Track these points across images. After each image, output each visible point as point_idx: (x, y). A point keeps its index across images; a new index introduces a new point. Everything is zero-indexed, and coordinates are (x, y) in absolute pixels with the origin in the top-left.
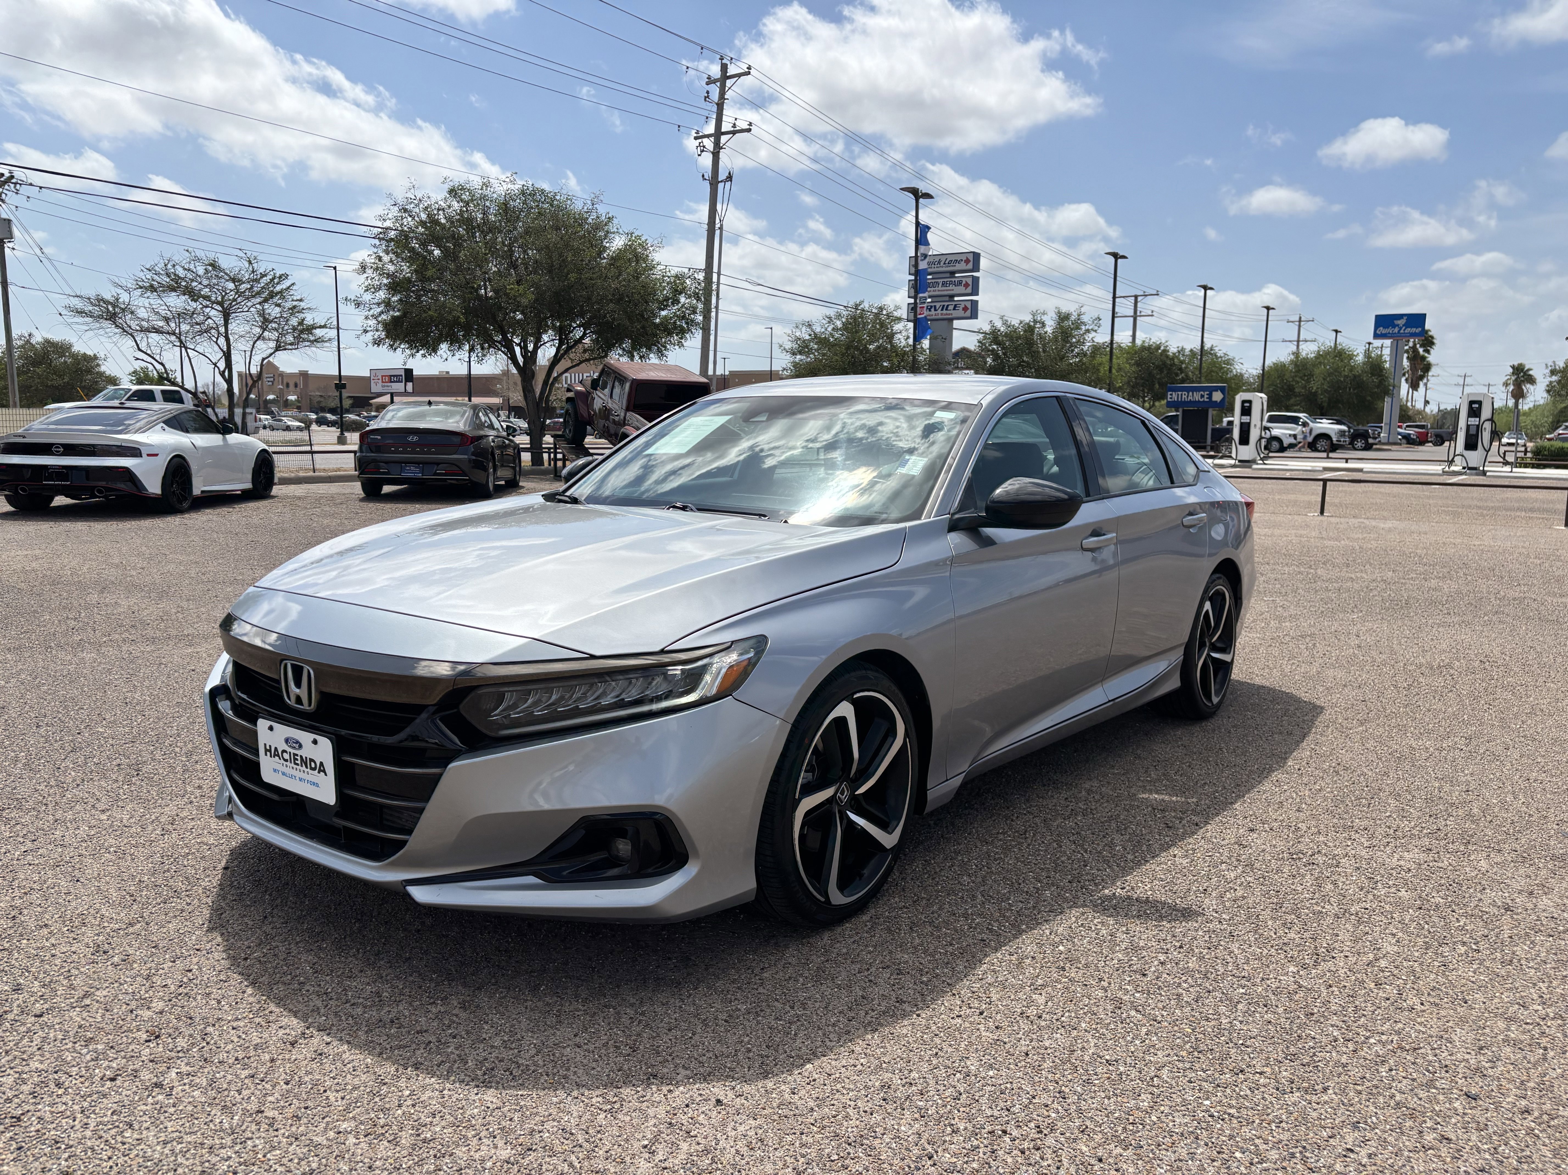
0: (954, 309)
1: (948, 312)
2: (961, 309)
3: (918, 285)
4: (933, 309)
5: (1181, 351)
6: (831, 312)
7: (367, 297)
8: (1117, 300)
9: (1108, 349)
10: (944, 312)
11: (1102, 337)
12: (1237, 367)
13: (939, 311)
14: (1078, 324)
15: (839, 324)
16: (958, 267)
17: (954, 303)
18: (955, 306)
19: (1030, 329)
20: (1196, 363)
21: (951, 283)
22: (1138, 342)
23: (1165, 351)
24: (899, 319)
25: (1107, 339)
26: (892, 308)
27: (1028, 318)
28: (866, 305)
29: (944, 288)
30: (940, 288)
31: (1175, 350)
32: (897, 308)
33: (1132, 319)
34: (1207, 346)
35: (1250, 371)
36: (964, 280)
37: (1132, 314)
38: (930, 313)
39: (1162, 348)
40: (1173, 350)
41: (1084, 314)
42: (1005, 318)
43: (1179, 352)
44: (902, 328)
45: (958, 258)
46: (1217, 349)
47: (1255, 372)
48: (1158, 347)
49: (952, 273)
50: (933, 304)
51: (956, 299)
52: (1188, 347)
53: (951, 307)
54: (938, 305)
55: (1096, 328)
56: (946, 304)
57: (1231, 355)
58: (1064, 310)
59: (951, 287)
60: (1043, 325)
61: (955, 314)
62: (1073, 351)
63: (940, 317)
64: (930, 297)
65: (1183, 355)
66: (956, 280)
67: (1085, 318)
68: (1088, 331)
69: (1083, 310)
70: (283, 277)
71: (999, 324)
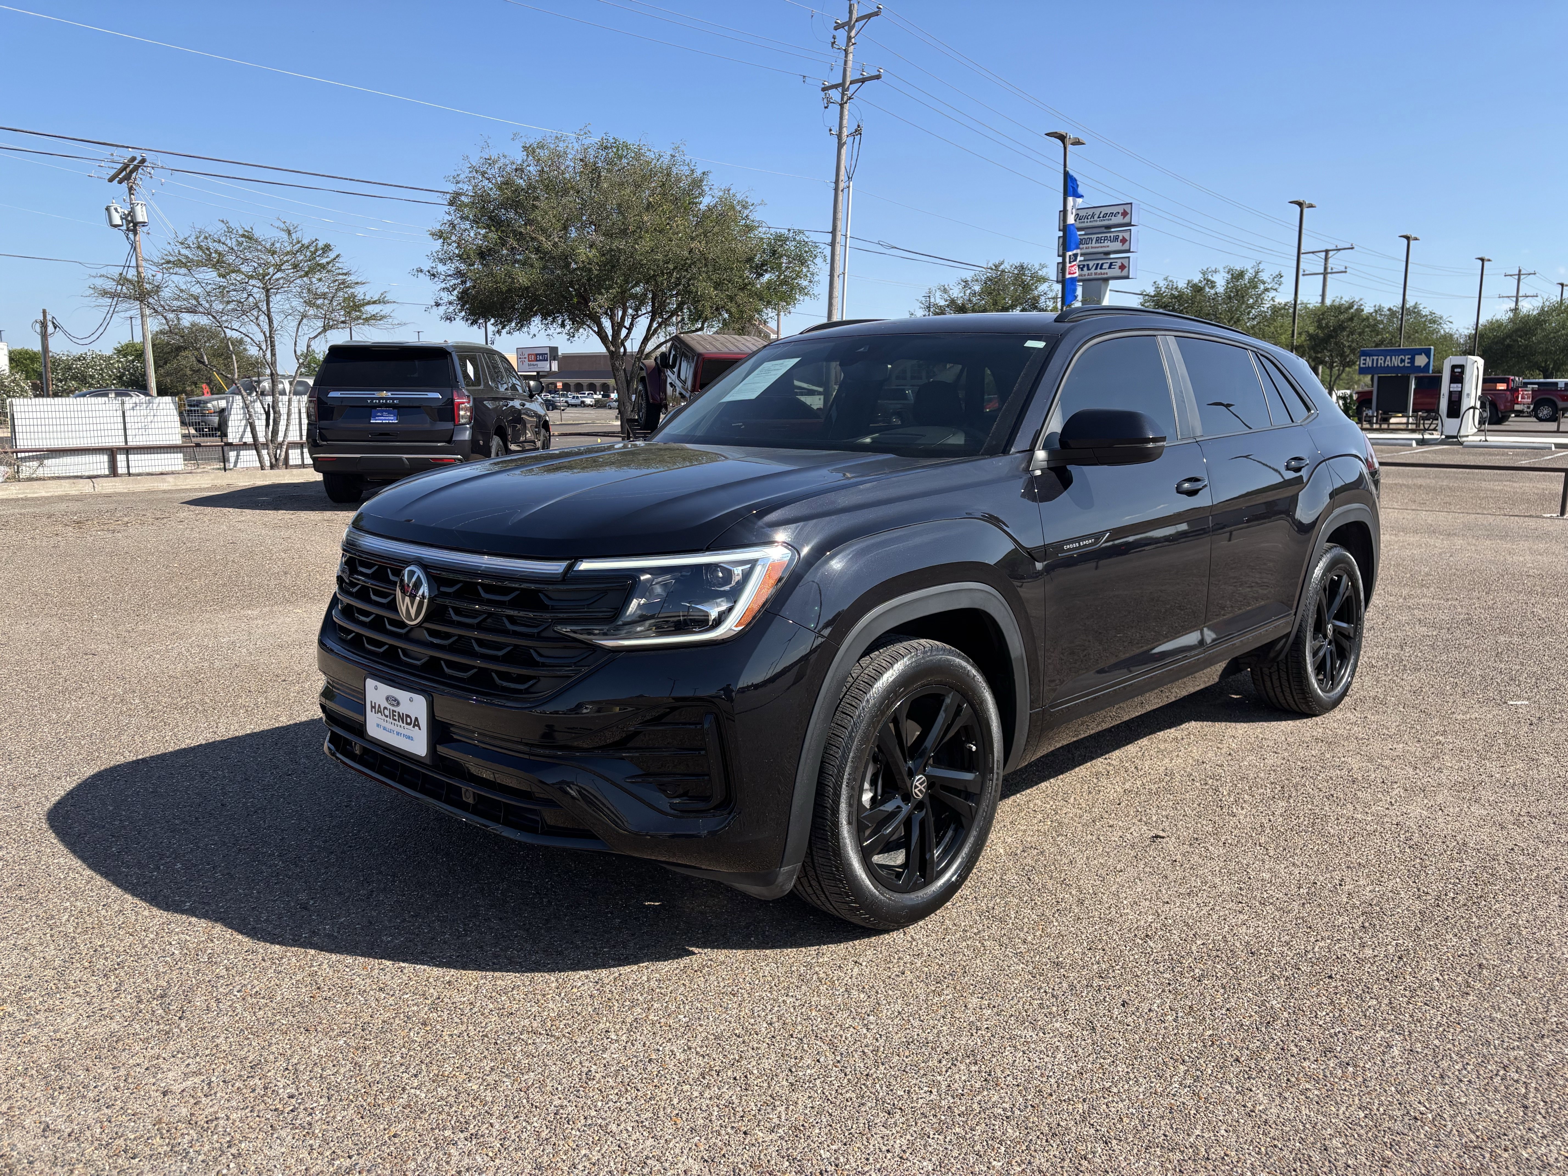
0: (1110, 268)
1: (1103, 271)
2: (1117, 267)
3: (1067, 241)
4: (1085, 269)
5: (1379, 310)
6: (968, 275)
7: (441, 268)
8: (1302, 256)
9: (1291, 310)
10: (1099, 271)
11: (1283, 296)
12: (1445, 326)
13: (1093, 271)
14: (1254, 283)
15: (977, 288)
16: (1115, 220)
17: (1109, 261)
18: (1111, 264)
19: (1197, 289)
20: (1396, 323)
21: (1106, 239)
22: (1328, 302)
23: (1360, 310)
24: (1044, 280)
25: (1290, 298)
26: (1037, 266)
27: (1197, 278)
28: (1006, 266)
29: (1097, 245)
30: (1094, 245)
31: (1372, 310)
32: (1043, 266)
33: (1322, 276)
34: (1410, 304)
35: (1461, 331)
36: (1121, 235)
37: (1322, 271)
38: (1083, 273)
39: (1355, 307)
40: (1368, 309)
41: (1263, 271)
42: (1170, 278)
43: (1376, 311)
44: (1046, 289)
45: (1114, 210)
46: (1421, 307)
47: (1467, 332)
48: (1351, 306)
49: (1108, 227)
50: (1085, 263)
51: (1112, 256)
52: (1386, 305)
53: (1106, 266)
54: (1091, 263)
55: (1276, 286)
56: (1100, 262)
57: (1438, 313)
58: (1238, 267)
59: (1106, 244)
60: (1212, 285)
61: (1111, 273)
62: (1249, 313)
63: (1093, 276)
64: (1082, 255)
65: (1381, 315)
66: (1112, 235)
67: (1264, 276)
68: (1267, 290)
69: (1261, 267)
70: (327, 248)
71: (1162, 284)
